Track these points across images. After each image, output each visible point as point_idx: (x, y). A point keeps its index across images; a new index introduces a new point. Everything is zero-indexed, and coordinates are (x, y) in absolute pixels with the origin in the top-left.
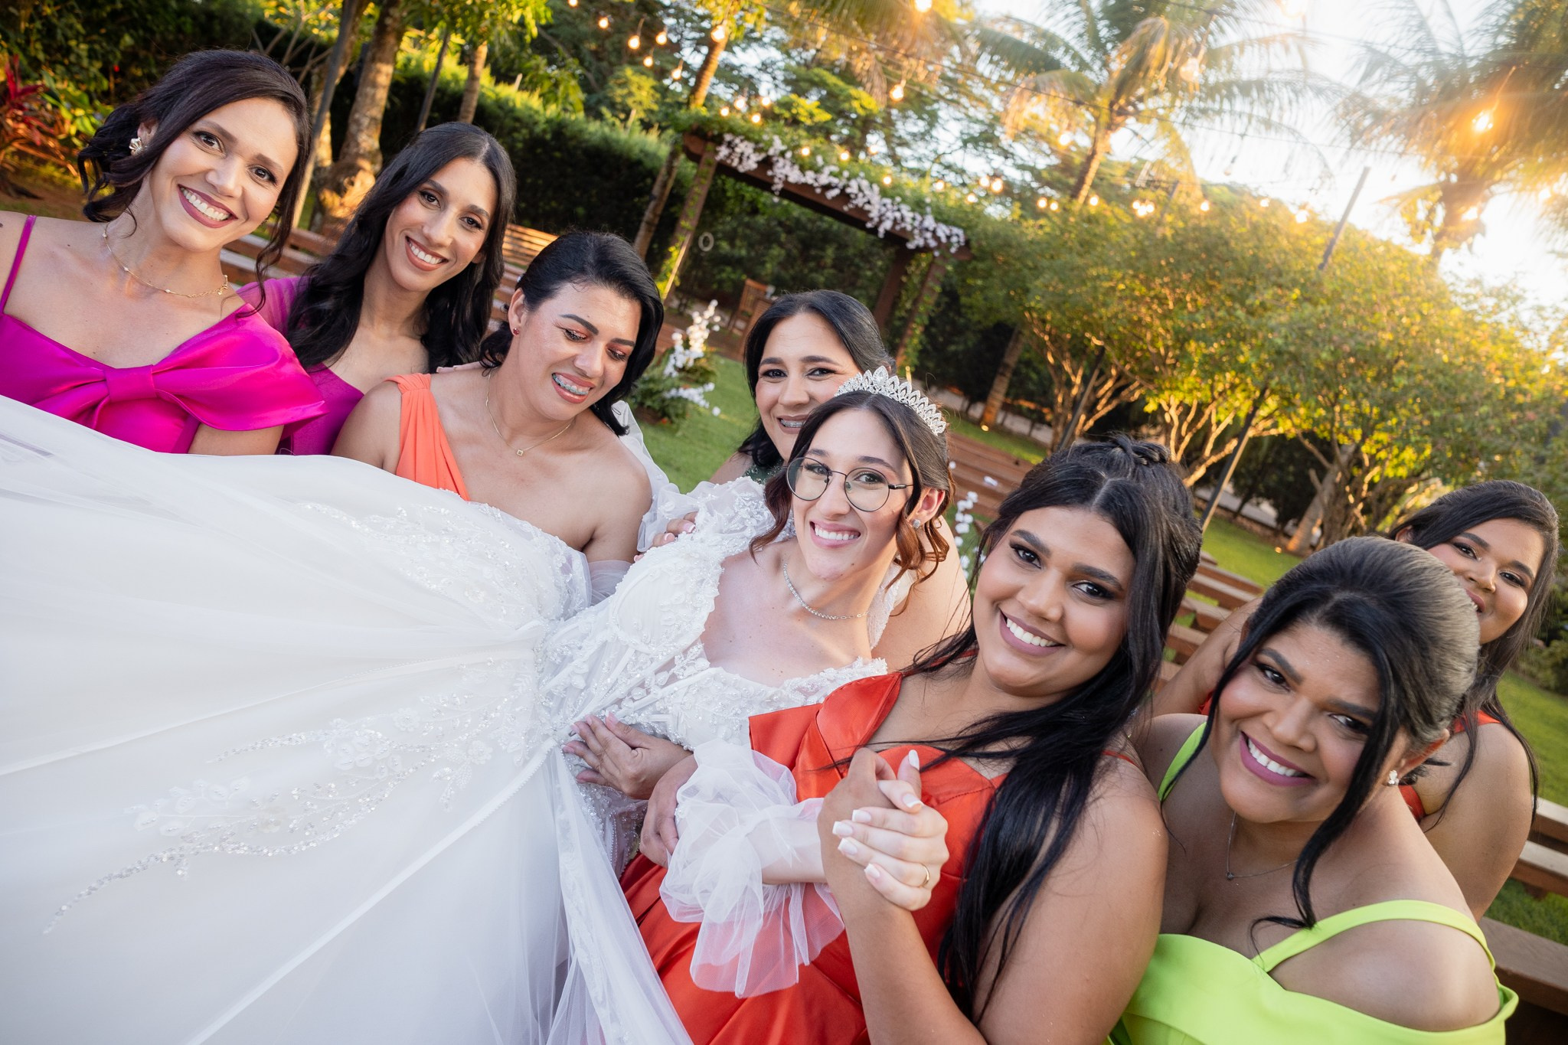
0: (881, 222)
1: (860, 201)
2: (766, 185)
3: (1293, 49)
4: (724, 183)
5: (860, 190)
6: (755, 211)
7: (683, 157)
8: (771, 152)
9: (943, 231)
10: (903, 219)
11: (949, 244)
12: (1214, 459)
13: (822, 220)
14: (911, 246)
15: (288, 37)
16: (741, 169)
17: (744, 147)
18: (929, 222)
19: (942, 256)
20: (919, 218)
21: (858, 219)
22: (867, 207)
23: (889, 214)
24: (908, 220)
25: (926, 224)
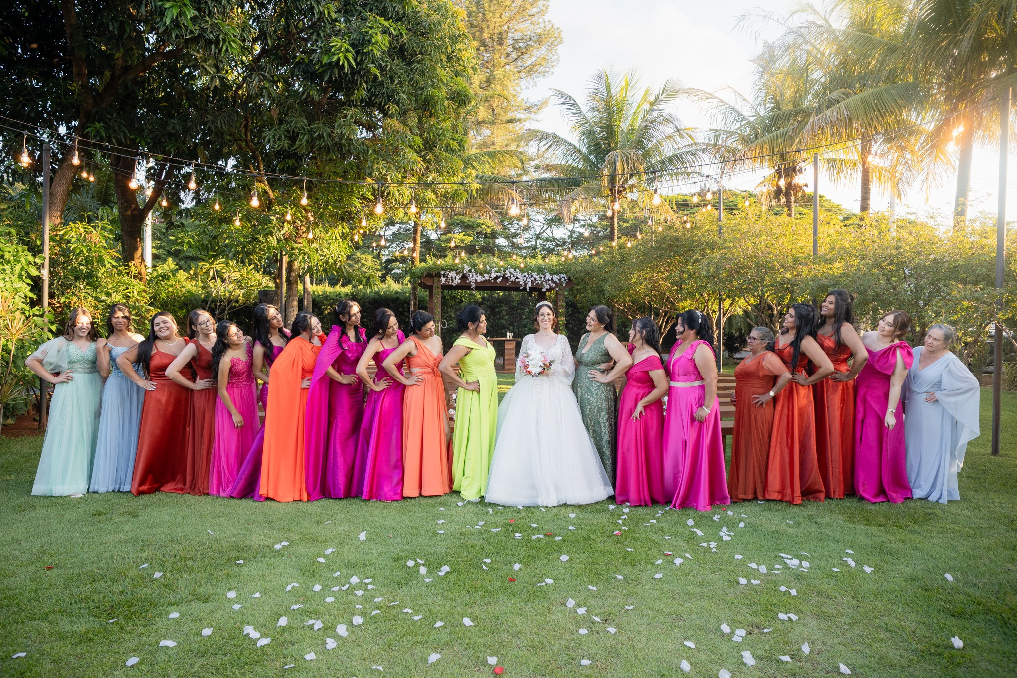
0: (526, 284)
1: (513, 279)
2: (468, 287)
3: (686, 135)
5: (511, 273)
7: (419, 288)
8: (465, 272)
9: (556, 278)
10: (535, 279)
11: (561, 284)
12: (717, 332)
13: (496, 293)
14: (544, 290)
16: (454, 284)
17: (453, 274)
18: (548, 276)
19: (560, 289)
20: (543, 276)
21: (516, 287)
22: (517, 280)
23: (528, 280)
24: (538, 279)
25: (547, 277)
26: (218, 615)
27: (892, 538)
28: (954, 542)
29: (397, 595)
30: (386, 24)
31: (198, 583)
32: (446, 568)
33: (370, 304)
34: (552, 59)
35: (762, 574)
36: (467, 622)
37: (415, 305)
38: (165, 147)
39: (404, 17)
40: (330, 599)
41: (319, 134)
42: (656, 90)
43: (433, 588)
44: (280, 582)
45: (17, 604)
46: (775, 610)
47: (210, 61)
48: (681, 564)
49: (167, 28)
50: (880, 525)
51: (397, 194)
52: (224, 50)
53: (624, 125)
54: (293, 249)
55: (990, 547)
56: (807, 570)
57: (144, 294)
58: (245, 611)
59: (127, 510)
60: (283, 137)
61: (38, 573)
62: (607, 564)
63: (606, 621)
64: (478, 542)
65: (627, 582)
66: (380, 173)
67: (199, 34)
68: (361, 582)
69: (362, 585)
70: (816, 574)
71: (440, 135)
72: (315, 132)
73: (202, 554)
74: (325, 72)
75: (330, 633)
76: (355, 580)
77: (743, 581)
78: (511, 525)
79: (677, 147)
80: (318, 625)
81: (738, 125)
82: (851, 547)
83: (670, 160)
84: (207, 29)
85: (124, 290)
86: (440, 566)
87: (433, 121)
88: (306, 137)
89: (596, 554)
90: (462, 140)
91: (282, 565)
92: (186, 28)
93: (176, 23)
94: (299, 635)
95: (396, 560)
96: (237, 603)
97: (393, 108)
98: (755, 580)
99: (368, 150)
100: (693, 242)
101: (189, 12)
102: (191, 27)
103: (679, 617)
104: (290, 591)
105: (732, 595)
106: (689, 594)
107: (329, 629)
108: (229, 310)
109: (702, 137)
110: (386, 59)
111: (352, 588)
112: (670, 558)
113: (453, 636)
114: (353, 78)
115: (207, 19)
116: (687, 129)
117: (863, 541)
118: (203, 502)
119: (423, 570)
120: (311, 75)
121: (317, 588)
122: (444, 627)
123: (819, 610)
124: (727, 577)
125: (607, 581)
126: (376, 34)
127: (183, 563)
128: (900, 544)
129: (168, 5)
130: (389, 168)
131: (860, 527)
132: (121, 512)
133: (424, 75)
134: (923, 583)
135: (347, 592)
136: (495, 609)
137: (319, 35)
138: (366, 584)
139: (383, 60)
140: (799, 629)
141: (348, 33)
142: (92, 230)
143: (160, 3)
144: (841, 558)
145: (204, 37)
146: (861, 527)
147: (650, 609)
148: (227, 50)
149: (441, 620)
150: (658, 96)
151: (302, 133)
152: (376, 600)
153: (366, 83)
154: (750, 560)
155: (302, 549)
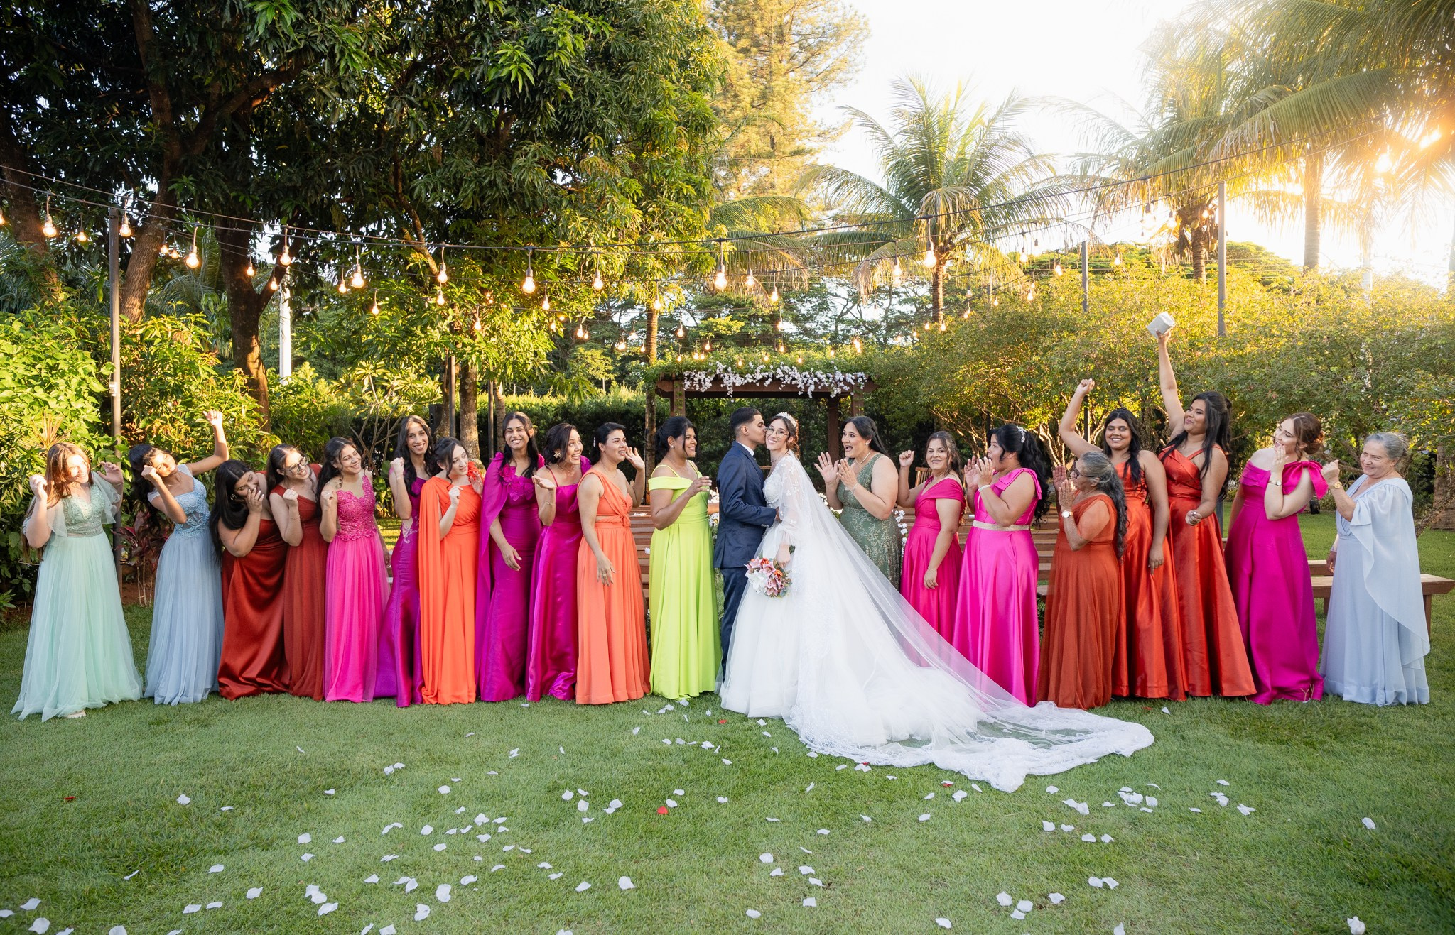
0: (807, 388)
1: (788, 380)
2: (723, 394)
3: (1043, 165)
4: (691, 404)
5: (784, 372)
6: (719, 414)
7: (657, 396)
8: (718, 372)
9: (850, 378)
10: (820, 380)
11: (859, 387)
13: (767, 402)
14: (833, 396)
15: (372, 420)
16: (703, 390)
17: (701, 376)
18: (839, 376)
19: (856, 393)
20: (831, 376)
21: (791, 392)
22: (794, 382)
23: (810, 381)
24: (824, 380)
25: (837, 378)
26: (276, 869)
27: (1293, 762)
28: (1390, 769)
29: (537, 842)
30: (578, 19)
31: (264, 822)
32: (617, 803)
33: (588, 420)
34: (857, 62)
35: (1080, 816)
36: (625, 883)
37: (651, 420)
38: (280, 207)
39: (607, 8)
40: (440, 847)
41: (490, 182)
42: (998, 101)
43: (591, 833)
44: (378, 821)
45: (11, 850)
46: (1086, 871)
47: (331, 83)
48: (963, 799)
49: (261, 39)
50: (1281, 742)
51: (604, 263)
52: (342, 66)
53: (950, 154)
54: (464, 345)
55: (1447, 776)
56: (1150, 811)
57: (255, 413)
58: (316, 863)
59: (197, 716)
60: (439, 187)
61: (53, 806)
62: (853, 798)
63: (829, 884)
64: (672, 764)
65: (877, 826)
66: (578, 234)
67: (305, 46)
68: (490, 823)
69: (490, 828)
70: (1163, 816)
71: (666, 177)
72: (484, 178)
73: (279, 780)
74: (493, 92)
75: (426, 896)
76: (481, 819)
77: (1049, 826)
78: (728, 739)
79: (1028, 182)
80: (412, 884)
81: (1118, 146)
82: (1228, 776)
83: (1021, 201)
84: (316, 37)
85: (227, 409)
86: (611, 797)
87: (657, 156)
88: (472, 185)
89: (841, 784)
90: (701, 182)
91: (388, 797)
92: (287, 37)
93: (272, 30)
94: (382, 900)
95: (550, 790)
96: (309, 852)
97: (594, 140)
98: (1067, 824)
99: (561, 202)
100: (1045, 320)
101: (289, 14)
102: (294, 36)
103: (939, 880)
104: (387, 835)
105: (1028, 848)
106: (965, 847)
107: (425, 892)
108: (392, 433)
109: (1063, 167)
110: (582, 69)
111: (476, 830)
112: (948, 790)
113: (600, 904)
114: (534, 98)
115: (317, 23)
116: (1045, 156)
117: (1250, 765)
118: (304, 704)
119: (583, 806)
120: (477, 97)
121: (427, 830)
122: (590, 891)
123: (1153, 871)
124: (1027, 819)
125: (846, 825)
126: (564, 35)
127: (250, 793)
128: (1305, 772)
129: (260, 7)
130: (592, 226)
131: (1247, 744)
132: (188, 719)
133: (640, 90)
134: (1326, 833)
135: (468, 837)
136: (671, 865)
137: (483, 39)
138: (498, 825)
139: (578, 72)
140: (1116, 901)
141: (523, 35)
142: (182, 326)
143: (249, 5)
144: (1209, 791)
145: (313, 50)
146: (1250, 744)
147: (899, 867)
148: (347, 68)
149: (589, 880)
150: (1001, 108)
151: (466, 181)
152: (506, 848)
153: (553, 104)
154: (1069, 794)
155: (420, 774)
